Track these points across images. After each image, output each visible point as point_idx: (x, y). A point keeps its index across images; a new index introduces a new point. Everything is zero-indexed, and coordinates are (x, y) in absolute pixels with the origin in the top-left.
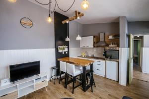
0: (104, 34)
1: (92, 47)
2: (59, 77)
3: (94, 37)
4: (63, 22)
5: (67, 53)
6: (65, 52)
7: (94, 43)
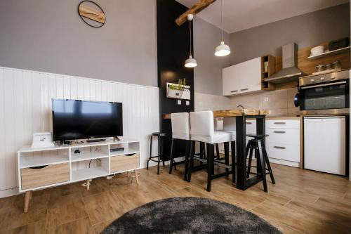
0: (296, 46)
1: (259, 88)
2: (168, 163)
3: (265, 59)
4: (179, 21)
5: (188, 103)
6: (184, 101)
7: (265, 75)
